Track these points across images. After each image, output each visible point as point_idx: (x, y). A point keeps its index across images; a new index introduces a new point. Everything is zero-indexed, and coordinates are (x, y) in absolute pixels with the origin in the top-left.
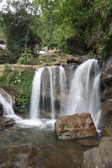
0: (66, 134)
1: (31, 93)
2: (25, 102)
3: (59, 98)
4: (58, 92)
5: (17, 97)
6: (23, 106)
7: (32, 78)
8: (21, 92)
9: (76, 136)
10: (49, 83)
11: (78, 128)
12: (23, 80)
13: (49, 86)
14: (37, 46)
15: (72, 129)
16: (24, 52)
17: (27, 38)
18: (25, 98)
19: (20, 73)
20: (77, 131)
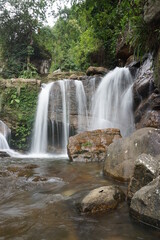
0: (84, 155)
1: (34, 117)
2: (25, 132)
3: (75, 123)
4: (74, 114)
5: (14, 125)
6: (24, 140)
7: (36, 96)
8: (20, 116)
9: (99, 158)
10: (61, 102)
11: (102, 149)
12: (22, 100)
13: (61, 107)
14: (45, 63)
15: (93, 149)
16: (26, 69)
17: (30, 50)
18: (26, 126)
19: (19, 89)
20: (101, 152)
